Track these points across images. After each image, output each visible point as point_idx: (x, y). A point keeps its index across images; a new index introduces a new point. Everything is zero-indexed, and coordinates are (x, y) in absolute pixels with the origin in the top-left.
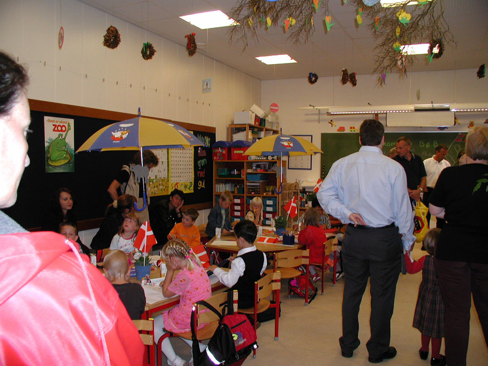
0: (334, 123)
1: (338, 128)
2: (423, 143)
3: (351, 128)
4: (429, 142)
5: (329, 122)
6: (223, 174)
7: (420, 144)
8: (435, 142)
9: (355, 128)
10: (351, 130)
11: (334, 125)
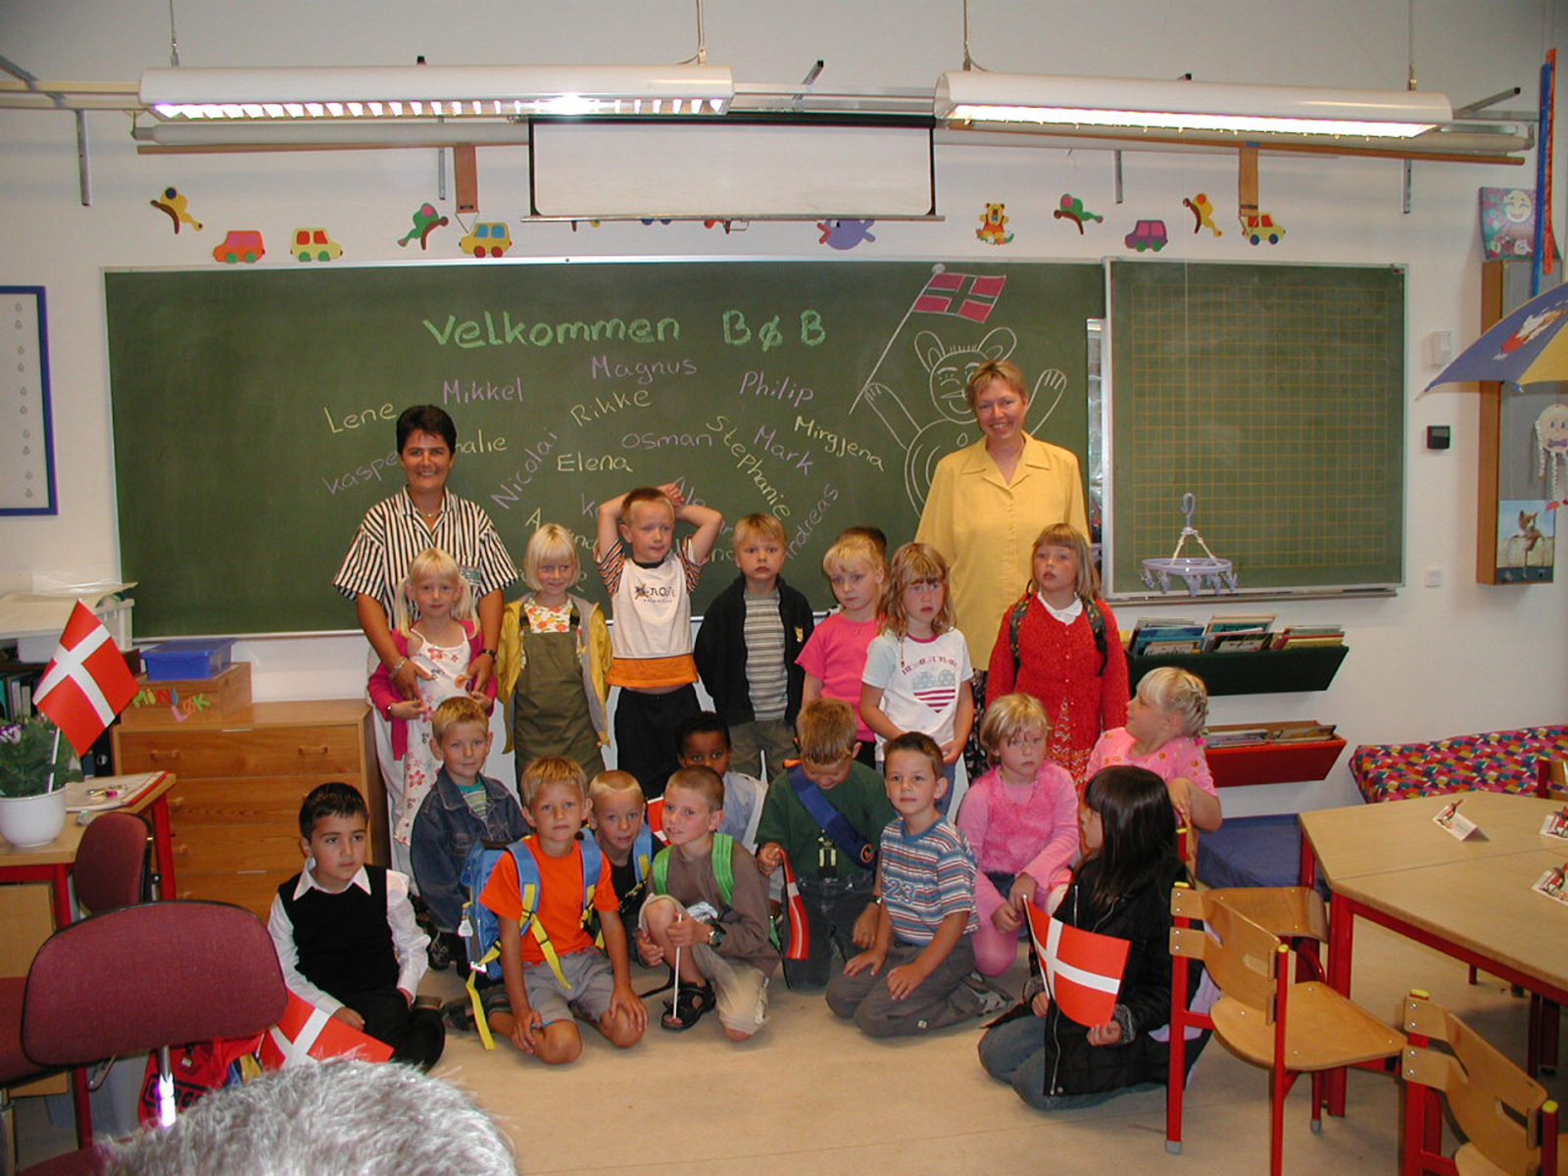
0: (193, 207)
1: (220, 239)
3: (303, 238)
4: (777, 319)
5: (154, 203)
7: (726, 327)
9: (329, 236)
10: (303, 248)
11: (189, 219)
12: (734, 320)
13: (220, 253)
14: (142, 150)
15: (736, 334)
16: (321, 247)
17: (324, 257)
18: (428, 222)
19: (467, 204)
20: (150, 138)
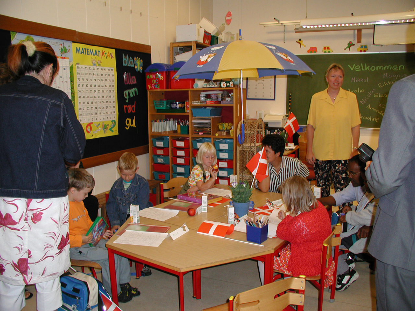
3: (325, 48)
5: (297, 42)
6: (161, 108)
9: (330, 48)
10: (325, 50)
11: (303, 45)
14: (296, 32)
16: (329, 50)
17: (329, 52)
18: (350, 45)
19: (359, 42)
20: (298, 30)
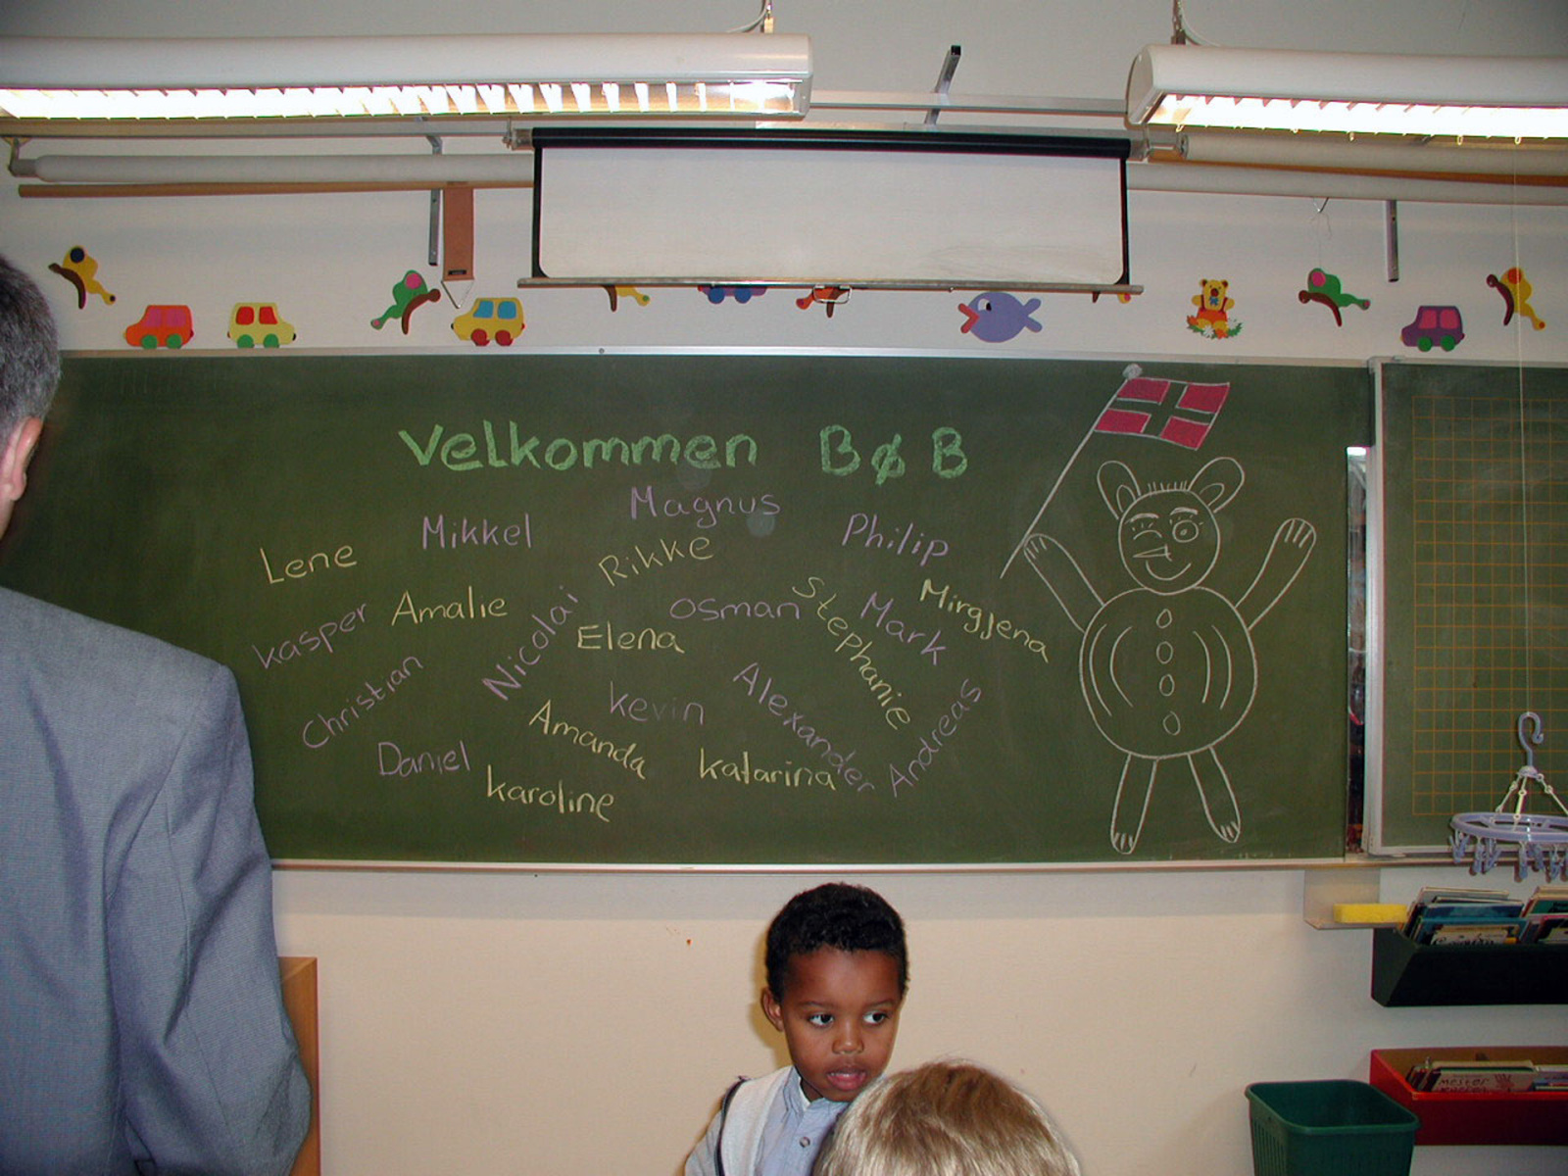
1: (137, 316)
2: (845, 447)
3: (244, 315)
4: (898, 439)
5: (55, 268)
7: (824, 449)
8: (948, 440)
9: (280, 313)
10: (245, 329)
11: (98, 289)
12: (836, 439)
13: (134, 334)
14: (26, 192)
15: (840, 460)
16: (269, 329)
17: (271, 341)
18: (412, 296)
